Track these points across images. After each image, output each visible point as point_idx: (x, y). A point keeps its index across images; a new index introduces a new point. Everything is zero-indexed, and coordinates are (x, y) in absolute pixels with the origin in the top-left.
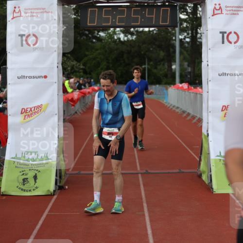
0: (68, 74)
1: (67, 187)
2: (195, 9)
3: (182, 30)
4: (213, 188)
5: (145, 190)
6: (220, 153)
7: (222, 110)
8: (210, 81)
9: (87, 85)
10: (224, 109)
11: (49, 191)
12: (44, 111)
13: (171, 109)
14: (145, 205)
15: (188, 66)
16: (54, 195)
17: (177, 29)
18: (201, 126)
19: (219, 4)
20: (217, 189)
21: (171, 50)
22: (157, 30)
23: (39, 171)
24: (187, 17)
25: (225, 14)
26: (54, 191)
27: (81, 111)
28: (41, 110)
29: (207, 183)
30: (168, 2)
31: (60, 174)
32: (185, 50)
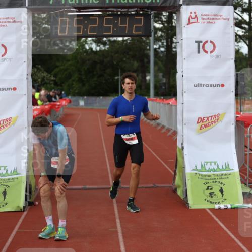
0: (39, 86)
1: (37, 203)
2: (170, 18)
3: (157, 40)
4: (188, 204)
5: (118, 206)
6: (196, 167)
7: (198, 123)
8: (185, 92)
9: (58, 97)
10: (199, 121)
11: (18, 207)
12: (14, 125)
13: (146, 121)
14: (118, 221)
15: (163, 76)
16: (24, 211)
17: (152, 39)
18: (176, 139)
20: (193, 204)
21: (146, 60)
22: (130, 39)
23: (9, 187)
24: (161, 26)
25: (200, 22)
26: (24, 207)
28: (10, 123)
29: (182, 197)
30: (142, 10)
31: (30, 189)
32: (159, 60)
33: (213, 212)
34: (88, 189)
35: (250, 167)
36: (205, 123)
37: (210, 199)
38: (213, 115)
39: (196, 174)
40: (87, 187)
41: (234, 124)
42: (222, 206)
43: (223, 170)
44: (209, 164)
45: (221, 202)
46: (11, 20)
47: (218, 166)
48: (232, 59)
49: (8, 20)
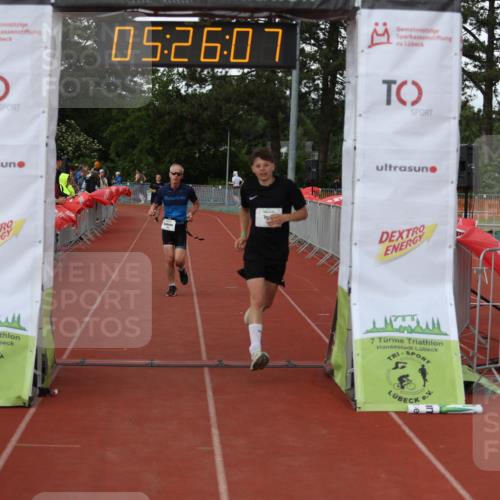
1: (56, 392)
2: (334, 33)
4: (355, 401)
5: (216, 402)
6: (374, 323)
7: (381, 242)
10: (384, 238)
11: (19, 398)
12: (16, 235)
14: (215, 432)
15: (314, 149)
16: (30, 406)
17: (295, 73)
18: (336, 273)
19: (385, 24)
20: (365, 403)
21: (281, 115)
22: (254, 73)
23: (2, 356)
24: (316, 48)
25: (395, 44)
26: (31, 399)
27: (91, 236)
28: (8, 232)
29: (343, 389)
30: (279, 17)
31: (44, 363)
32: (308, 116)
33: (403, 420)
34: (159, 366)
35: (480, 332)
36: (394, 243)
37: (399, 392)
38: (411, 227)
39: (373, 339)
40: (156, 362)
41: (453, 247)
42: (422, 408)
43: (427, 331)
44: (400, 319)
45: (420, 399)
46: (20, 28)
47: (418, 323)
48: (454, 118)
49: (14, 29)
